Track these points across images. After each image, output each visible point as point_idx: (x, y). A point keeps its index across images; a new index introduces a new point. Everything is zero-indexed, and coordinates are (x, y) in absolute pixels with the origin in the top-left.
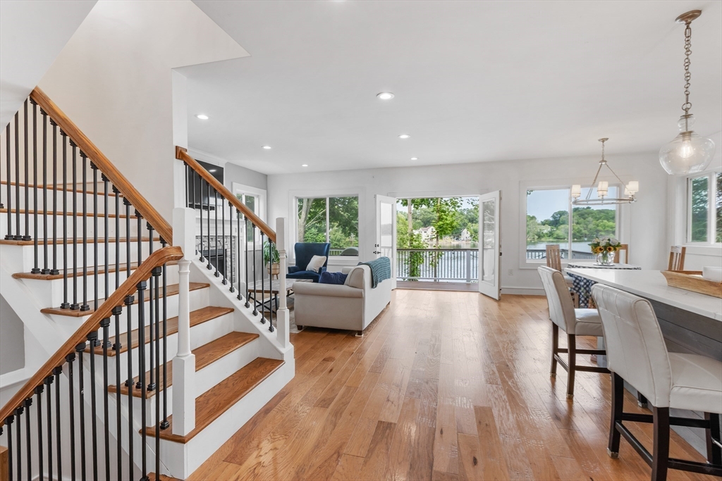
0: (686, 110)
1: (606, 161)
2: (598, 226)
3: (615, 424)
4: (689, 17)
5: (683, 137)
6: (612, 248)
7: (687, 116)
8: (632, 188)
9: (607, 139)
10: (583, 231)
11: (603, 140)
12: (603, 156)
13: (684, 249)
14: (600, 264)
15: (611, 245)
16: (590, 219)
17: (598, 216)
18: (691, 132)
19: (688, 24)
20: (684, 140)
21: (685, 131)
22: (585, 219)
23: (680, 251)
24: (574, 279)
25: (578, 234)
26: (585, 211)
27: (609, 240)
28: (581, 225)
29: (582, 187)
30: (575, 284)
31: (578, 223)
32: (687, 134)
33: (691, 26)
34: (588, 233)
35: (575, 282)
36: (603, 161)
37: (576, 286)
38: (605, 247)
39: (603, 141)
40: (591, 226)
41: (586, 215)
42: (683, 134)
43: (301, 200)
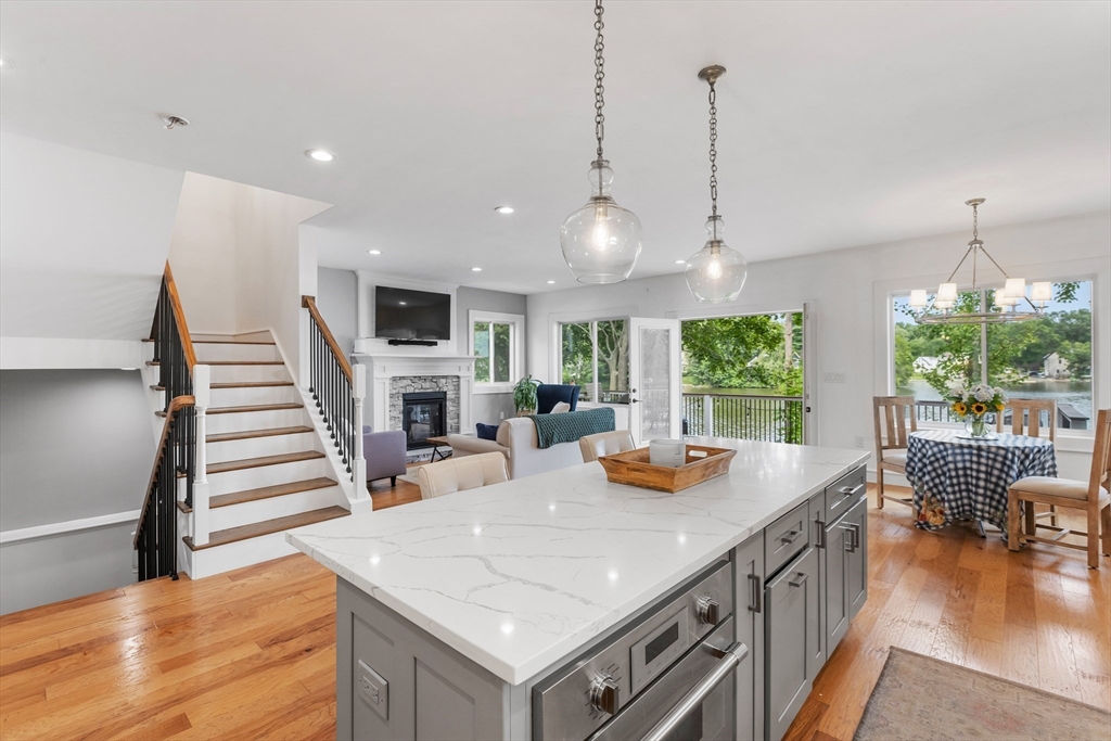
1: (981, 243)
4: (710, 74)
5: (711, 248)
6: (983, 406)
7: (715, 218)
9: (982, 200)
11: (975, 203)
12: (975, 233)
15: (976, 401)
18: (719, 242)
19: (712, 84)
20: (712, 253)
21: (713, 238)
32: (715, 243)
33: (715, 87)
36: (976, 241)
39: (975, 205)
42: (712, 243)
43: (565, 326)
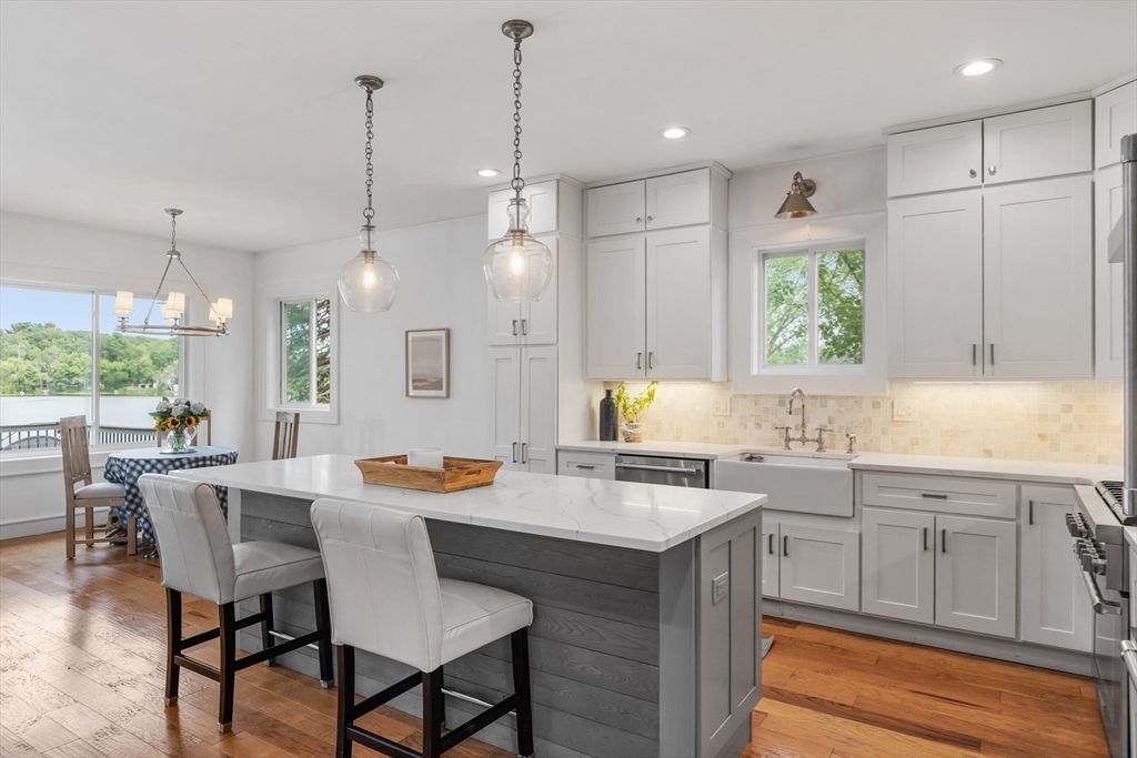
0: (369, 217)
1: (178, 254)
2: (70, 364)
3: (345, 730)
5: (366, 256)
6: (193, 419)
7: (369, 228)
8: (222, 310)
9: (180, 212)
10: (40, 376)
11: (175, 213)
12: (173, 242)
13: (297, 416)
14: (171, 451)
15: (191, 414)
16: (54, 348)
17: (70, 345)
18: (373, 252)
19: (370, 93)
20: (366, 262)
21: (367, 248)
22: (42, 348)
23: (291, 420)
24: (127, 487)
25: (27, 381)
26: (43, 331)
27: (188, 403)
28: (35, 362)
29: (136, 295)
30: (130, 497)
31: (27, 357)
32: (369, 254)
34: (49, 379)
35: (129, 492)
36: (174, 252)
37: (131, 502)
38: (182, 417)
39: (174, 215)
40: (56, 365)
41: (46, 341)
42: (365, 252)
